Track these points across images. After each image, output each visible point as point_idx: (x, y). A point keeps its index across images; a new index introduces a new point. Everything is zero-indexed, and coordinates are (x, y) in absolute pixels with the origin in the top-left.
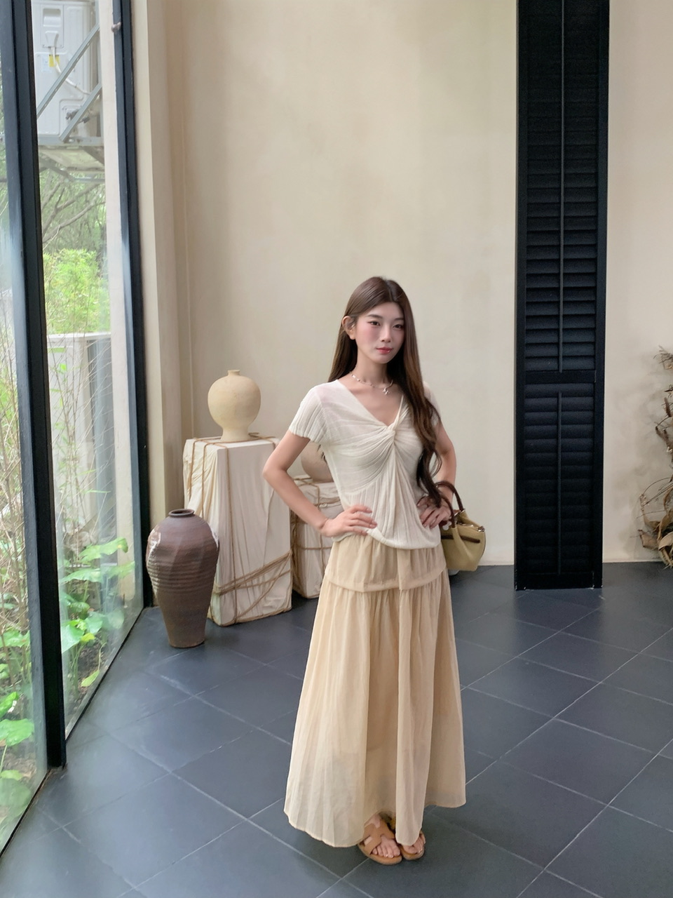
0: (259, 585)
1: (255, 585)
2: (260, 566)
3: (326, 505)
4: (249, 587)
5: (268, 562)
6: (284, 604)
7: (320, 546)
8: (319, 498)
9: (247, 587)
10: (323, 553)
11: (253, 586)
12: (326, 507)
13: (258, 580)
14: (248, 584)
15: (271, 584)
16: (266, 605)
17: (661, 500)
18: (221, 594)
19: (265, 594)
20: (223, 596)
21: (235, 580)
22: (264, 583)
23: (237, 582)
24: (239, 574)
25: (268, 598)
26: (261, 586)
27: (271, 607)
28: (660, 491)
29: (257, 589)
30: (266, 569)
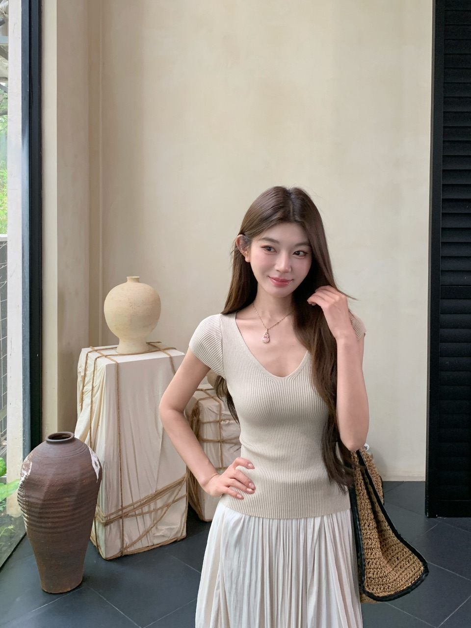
0: (149, 512)
1: (146, 513)
2: (152, 492)
3: (228, 422)
4: (139, 515)
5: (160, 487)
6: (177, 532)
7: (221, 466)
8: (221, 414)
9: (136, 515)
11: (142, 514)
12: (228, 424)
13: (149, 507)
14: (137, 512)
15: (164, 512)
16: (158, 534)
18: (106, 524)
19: (156, 523)
20: (109, 526)
21: (123, 508)
22: (156, 510)
23: (124, 511)
24: (127, 501)
25: (159, 527)
26: (153, 514)
27: (163, 536)
29: (147, 517)
30: (158, 494)
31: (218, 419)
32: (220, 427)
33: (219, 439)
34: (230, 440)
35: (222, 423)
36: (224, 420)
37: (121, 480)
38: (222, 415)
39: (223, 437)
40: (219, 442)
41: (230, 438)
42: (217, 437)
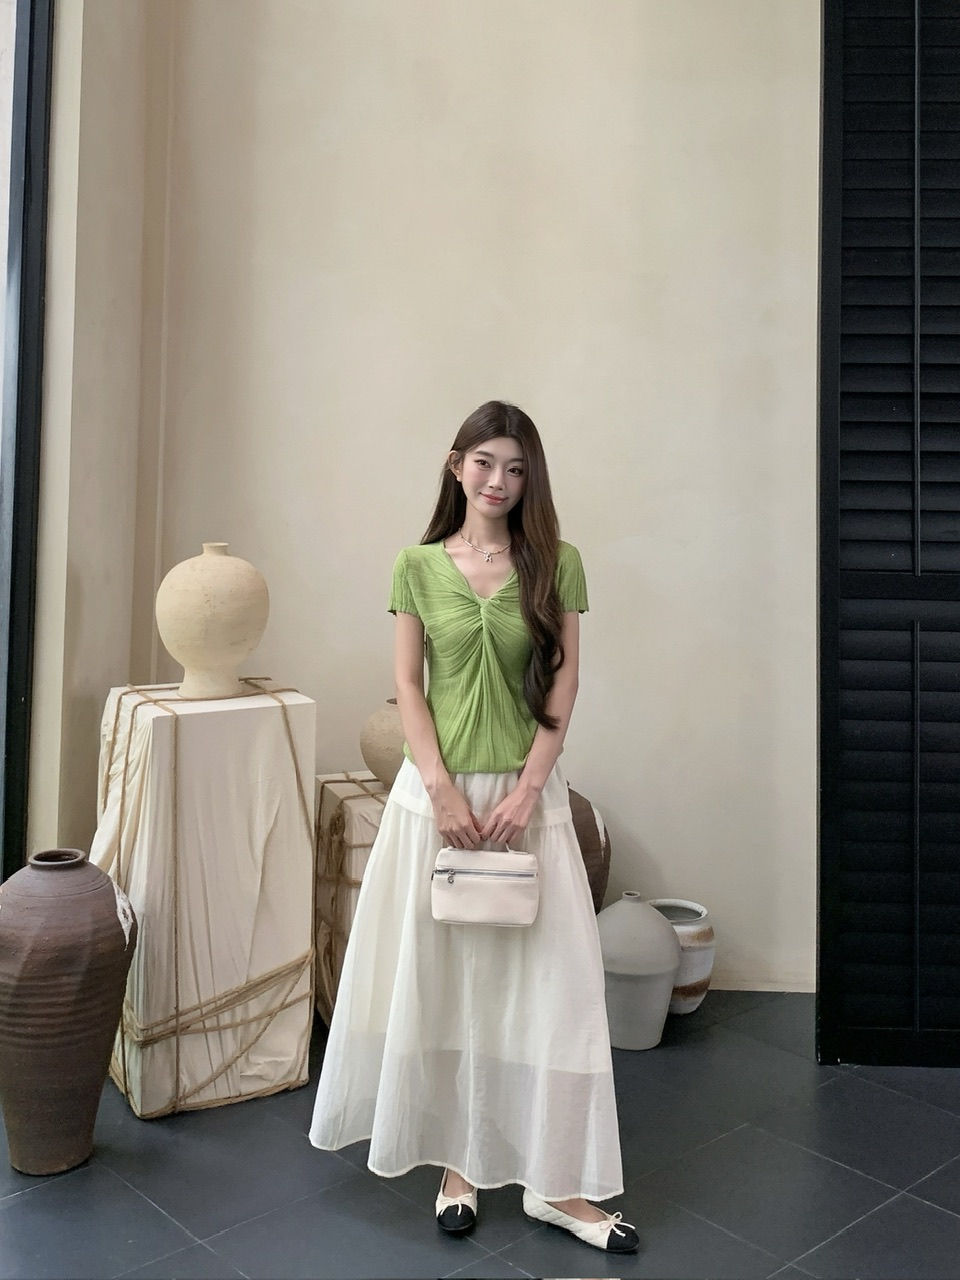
0: (233, 1026)
1: (226, 1027)
2: (240, 982)
4: (213, 1029)
5: (257, 974)
6: (290, 1072)
9: (205, 1031)
11: (219, 1029)
13: (233, 1016)
14: (208, 1024)
15: (262, 1027)
16: (249, 1073)
18: (144, 1044)
19: (247, 1049)
20: (149, 1048)
21: (178, 1014)
22: (246, 1023)
23: (182, 1019)
24: (188, 1000)
25: (253, 1058)
26: (240, 1029)
27: (260, 1077)
29: (228, 1034)
30: (252, 989)
37: (176, 955)
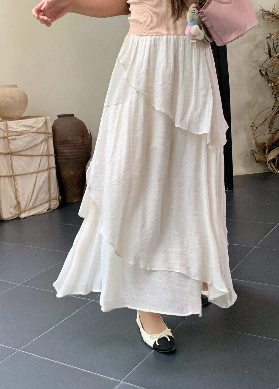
3: (14, 137)
7: (12, 174)
8: (7, 131)
10: (14, 179)
12: (15, 139)
17: (267, 124)
28: (265, 118)
31: (6, 135)
32: (8, 142)
33: (8, 151)
34: (17, 152)
35: (9, 138)
36: (11, 136)
38: (9, 132)
39: (11, 149)
40: (8, 154)
41: (17, 150)
42: (7, 150)
